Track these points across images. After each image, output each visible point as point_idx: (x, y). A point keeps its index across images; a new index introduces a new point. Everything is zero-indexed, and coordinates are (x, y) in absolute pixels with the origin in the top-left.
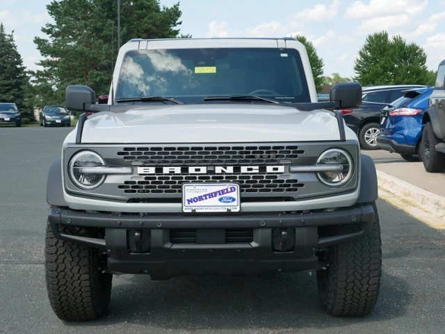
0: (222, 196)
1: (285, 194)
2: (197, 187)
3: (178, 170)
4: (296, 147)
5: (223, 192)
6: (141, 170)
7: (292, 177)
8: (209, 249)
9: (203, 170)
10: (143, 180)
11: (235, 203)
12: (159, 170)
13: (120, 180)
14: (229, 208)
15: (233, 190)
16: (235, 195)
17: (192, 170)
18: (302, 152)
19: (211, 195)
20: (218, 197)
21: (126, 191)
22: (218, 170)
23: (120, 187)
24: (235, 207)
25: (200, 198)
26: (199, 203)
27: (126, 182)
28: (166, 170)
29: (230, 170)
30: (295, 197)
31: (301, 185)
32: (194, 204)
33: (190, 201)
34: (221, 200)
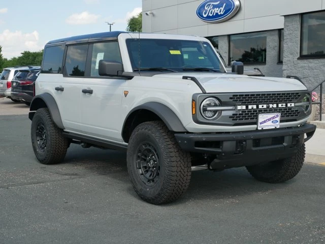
1: (294, 117)
2: (264, 116)
3: (255, 107)
4: (298, 94)
5: (273, 118)
6: (239, 107)
7: (297, 109)
8: (267, 149)
9: (265, 106)
10: (241, 113)
11: (278, 123)
12: (247, 107)
13: (230, 113)
14: (276, 126)
15: (277, 116)
16: (278, 119)
17: (260, 106)
18: (300, 96)
19: (269, 120)
20: (272, 120)
21: (233, 120)
22: (271, 106)
23: (230, 117)
24: (278, 125)
25: (265, 122)
26: (265, 124)
27: (233, 115)
28: (250, 107)
30: (297, 119)
31: (299, 113)
32: (262, 125)
33: (261, 123)
34: (272, 122)
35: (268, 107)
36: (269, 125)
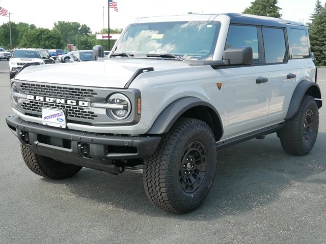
0: (58, 117)
1: (87, 120)
4: (92, 91)
5: (58, 115)
6: (29, 97)
7: (92, 110)
10: (29, 102)
11: (64, 123)
12: (35, 98)
14: (61, 125)
15: (62, 114)
16: (63, 117)
17: (47, 99)
18: (96, 94)
19: (54, 116)
20: (57, 118)
21: (23, 108)
22: (58, 101)
24: (64, 125)
25: (49, 117)
26: (49, 120)
27: (23, 103)
28: (37, 98)
29: (63, 101)
30: (93, 123)
31: (96, 116)
32: (46, 120)
33: (45, 118)
34: (58, 119)
35: (55, 102)
36: (54, 122)
